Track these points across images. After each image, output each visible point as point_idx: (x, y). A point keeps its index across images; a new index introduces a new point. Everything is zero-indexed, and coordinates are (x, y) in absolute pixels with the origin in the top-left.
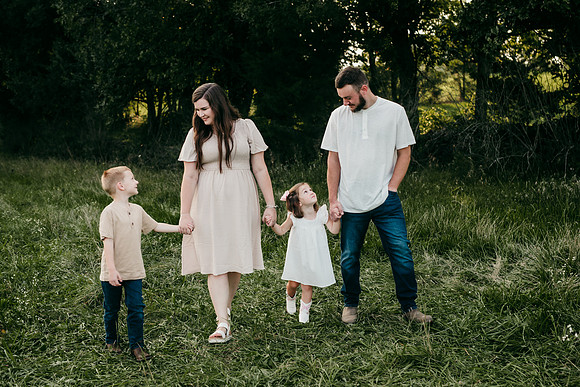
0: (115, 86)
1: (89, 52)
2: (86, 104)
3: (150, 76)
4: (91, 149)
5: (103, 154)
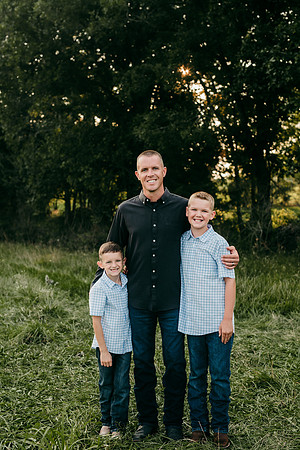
0: (42, 187)
1: (24, 162)
2: (19, 200)
3: (69, 180)
4: (21, 234)
5: (30, 238)
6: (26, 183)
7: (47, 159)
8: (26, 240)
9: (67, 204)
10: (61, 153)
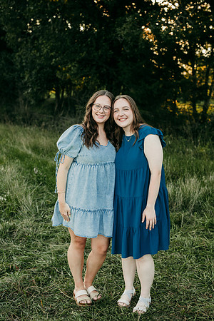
0: (36, 81)
1: (22, 59)
2: (19, 91)
3: (58, 75)
4: (21, 118)
5: (27, 121)
6: (24, 78)
7: (40, 56)
8: (24, 122)
9: (57, 95)
10: (51, 52)
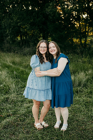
0: (12, 33)
1: (5, 24)
4: (6, 49)
7: (13, 22)
8: (8, 51)
9: (21, 38)
10: (18, 20)
